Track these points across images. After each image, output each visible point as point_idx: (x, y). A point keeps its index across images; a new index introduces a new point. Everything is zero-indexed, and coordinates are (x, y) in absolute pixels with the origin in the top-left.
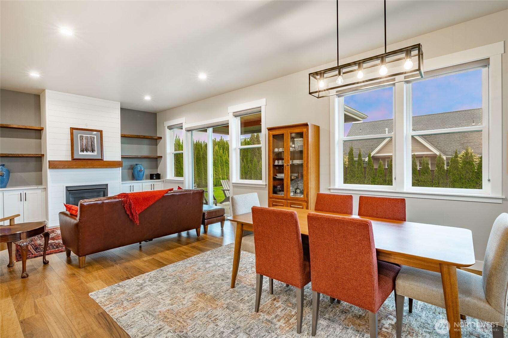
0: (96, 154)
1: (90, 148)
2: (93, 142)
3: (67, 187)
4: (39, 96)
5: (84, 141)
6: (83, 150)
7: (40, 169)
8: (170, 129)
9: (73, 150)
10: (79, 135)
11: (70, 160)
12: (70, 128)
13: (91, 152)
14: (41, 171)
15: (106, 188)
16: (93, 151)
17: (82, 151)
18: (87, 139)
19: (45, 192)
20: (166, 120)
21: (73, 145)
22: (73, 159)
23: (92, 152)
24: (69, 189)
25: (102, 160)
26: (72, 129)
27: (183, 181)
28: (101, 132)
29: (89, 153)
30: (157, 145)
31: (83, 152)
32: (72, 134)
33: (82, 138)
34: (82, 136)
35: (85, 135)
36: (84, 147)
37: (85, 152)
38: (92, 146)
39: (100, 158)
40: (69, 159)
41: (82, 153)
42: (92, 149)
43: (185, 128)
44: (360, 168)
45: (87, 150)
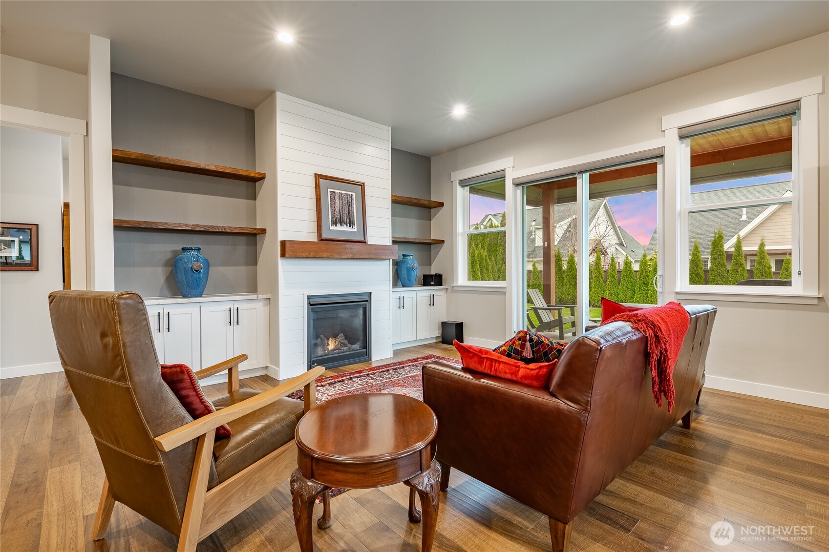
0: (356, 230)
1: (346, 219)
2: (351, 206)
3: (309, 297)
4: (254, 111)
5: (337, 202)
6: (336, 220)
7: (253, 260)
8: (463, 187)
9: (321, 219)
10: (329, 190)
11: (316, 240)
12: (315, 174)
13: (348, 226)
14: (256, 264)
15: (367, 301)
16: (351, 224)
17: (335, 223)
18: (342, 199)
19: (268, 306)
20: (456, 168)
21: (321, 209)
22: (321, 240)
23: (350, 226)
24: (313, 301)
25: (365, 242)
26: (318, 177)
27: (505, 288)
28: (362, 186)
29: (345, 228)
30: (430, 220)
31: (336, 226)
32: (317, 186)
33: (334, 197)
34: (334, 192)
35: (339, 191)
36: (338, 216)
37: (339, 225)
38: (349, 213)
39: (362, 239)
40: (314, 238)
41: (332, 228)
42: (350, 219)
43: (513, 179)
44: (739, 270)
45: (342, 222)
